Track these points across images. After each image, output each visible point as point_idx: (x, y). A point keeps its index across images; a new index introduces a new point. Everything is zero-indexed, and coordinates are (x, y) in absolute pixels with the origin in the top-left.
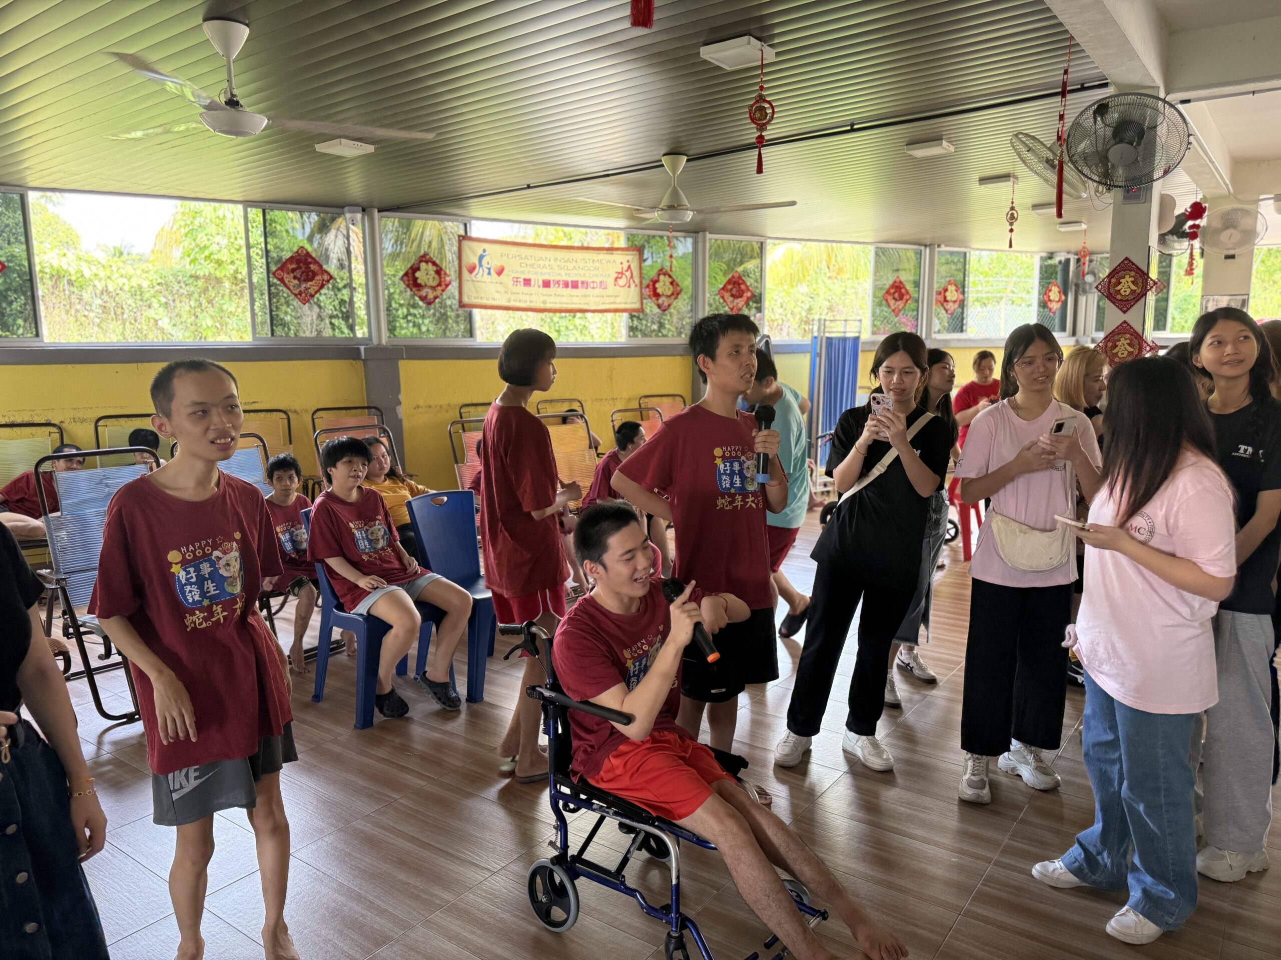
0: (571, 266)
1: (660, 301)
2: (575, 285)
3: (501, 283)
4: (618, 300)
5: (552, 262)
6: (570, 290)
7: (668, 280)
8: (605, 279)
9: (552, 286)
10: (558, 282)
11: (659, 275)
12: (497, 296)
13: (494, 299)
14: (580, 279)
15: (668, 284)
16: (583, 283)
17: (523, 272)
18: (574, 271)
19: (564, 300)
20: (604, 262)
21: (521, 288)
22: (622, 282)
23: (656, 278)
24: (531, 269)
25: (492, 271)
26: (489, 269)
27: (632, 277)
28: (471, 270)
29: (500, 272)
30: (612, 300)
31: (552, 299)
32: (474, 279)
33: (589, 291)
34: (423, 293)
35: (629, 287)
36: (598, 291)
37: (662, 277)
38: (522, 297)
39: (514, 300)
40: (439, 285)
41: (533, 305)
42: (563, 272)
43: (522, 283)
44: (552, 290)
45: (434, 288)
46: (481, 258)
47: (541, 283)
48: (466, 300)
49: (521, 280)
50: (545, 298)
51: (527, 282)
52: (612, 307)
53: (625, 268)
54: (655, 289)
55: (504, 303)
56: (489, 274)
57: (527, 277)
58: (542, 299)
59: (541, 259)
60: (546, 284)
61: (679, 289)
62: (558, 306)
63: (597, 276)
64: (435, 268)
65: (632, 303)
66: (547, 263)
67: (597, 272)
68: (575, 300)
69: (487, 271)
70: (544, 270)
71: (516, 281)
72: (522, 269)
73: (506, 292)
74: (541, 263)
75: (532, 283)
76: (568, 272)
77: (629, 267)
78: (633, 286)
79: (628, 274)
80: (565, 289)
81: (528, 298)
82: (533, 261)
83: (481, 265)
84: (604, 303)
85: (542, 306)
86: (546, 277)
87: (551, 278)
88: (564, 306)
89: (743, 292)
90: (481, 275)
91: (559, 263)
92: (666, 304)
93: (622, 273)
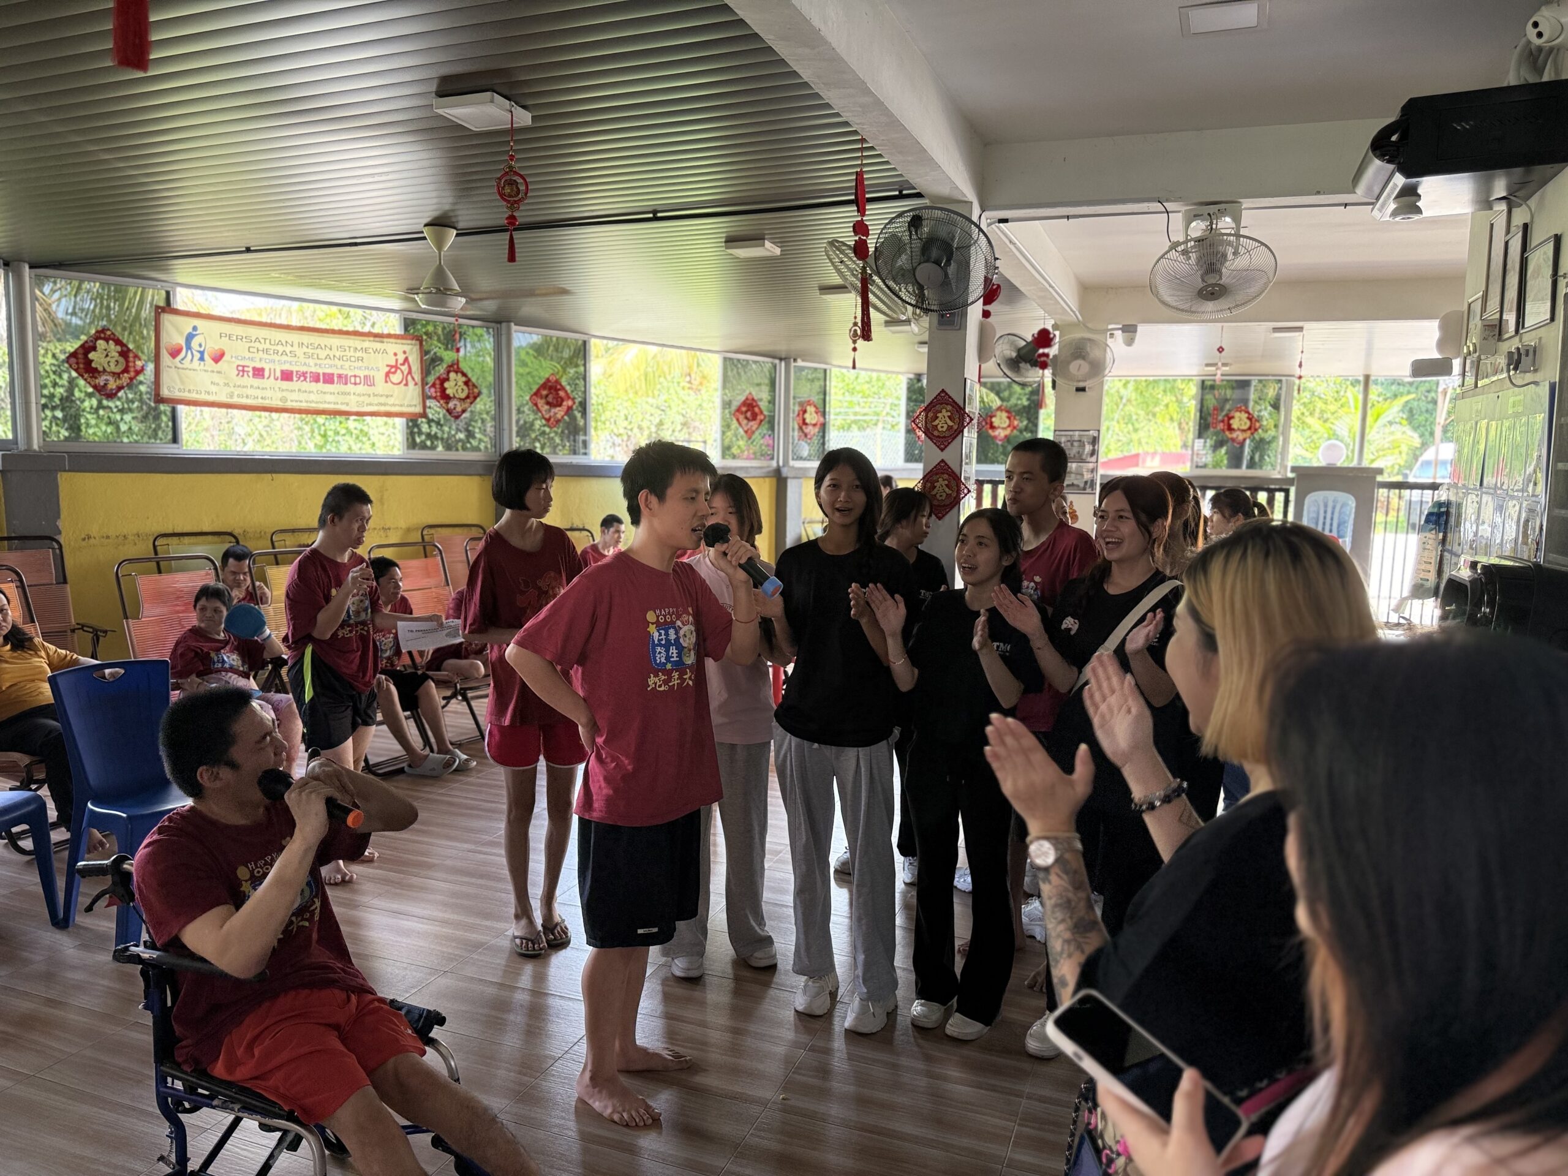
0: (323, 354)
1: (451, 405)
2: (329, 379)
3: (219, 372)
4: (391, 401)
5: (296, 348)
6: (321, 386)
7: (461, 379)
8: (372, 373)
9: (295, 379)
10: (304, 374)
11: (448, 372)
12: (214, 389)
13: (209, 393)
14: (336, 372)
15: (460, 383)
16: (340, 376)
17: (252, 359)
18: (328, 361)
19: (312, 397)
20: (371, 351)
21: (249, 380)
22: (396, 378)
23: (445, 376)
24: (265, 356)
25: (206, 356)
26: (202, 353)
27: (410, 372)
28: (175, 353)
29: (218, 358)
30: (382, 400)
31: (295, 396)
32: (180, 365)
33: (350, 388)
34: (101, 381)
35: (406, 385)
36: (361, 389)
37: (452, 375)
38: (250, 392)
39: (238, 396)
40: (126, 370)
41: (267, 403)
42: (311, 362)
43: (251, 374)
44: (294, 385)
45: (117, 375)
46: (190, 338)
47: (278, 374)
48: (165, 392)
49: (250, 369)
50: (285, 394)
51: (259, 373)
52: (382, 409)
53: (401, 360)
54: (443, 390)
55: (223, 398)
56: (202, 359)
57: (258, 365)
58: (280, 395)
59: (280, 343)
60: (287, 376)
61: (476, 390)
62: (304, 405)
63: (360, 368)
64: (119, 348)
65: (410, 406)
66: (288, 349)
67: (360, 364)
68: (329, 398)
69: (197, 355)
70: (284, 358)
71: (242, 370)
72: (251, 355)
73: (227, 385)
74: (280, 348)
75: (267, 374)
76: (319, 362)
77: (406, 360)
78: (411, 383)
79: (405, 368)
80: (313, 384)
81: (259, 393)
82: (268, 346)
83: (189, 347)
84: (371, 404)
85: (280, 404)
86: (286, 367)
87: (294, 368)
88: (313, 406)
89: (562, 400)
90: (188, 362)
91: (305, 349)
92: (459, 409)
93: (396, 367)
